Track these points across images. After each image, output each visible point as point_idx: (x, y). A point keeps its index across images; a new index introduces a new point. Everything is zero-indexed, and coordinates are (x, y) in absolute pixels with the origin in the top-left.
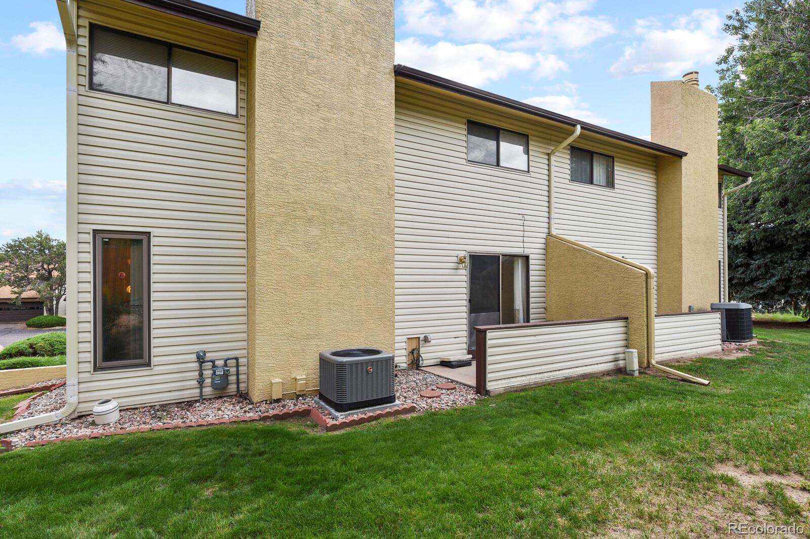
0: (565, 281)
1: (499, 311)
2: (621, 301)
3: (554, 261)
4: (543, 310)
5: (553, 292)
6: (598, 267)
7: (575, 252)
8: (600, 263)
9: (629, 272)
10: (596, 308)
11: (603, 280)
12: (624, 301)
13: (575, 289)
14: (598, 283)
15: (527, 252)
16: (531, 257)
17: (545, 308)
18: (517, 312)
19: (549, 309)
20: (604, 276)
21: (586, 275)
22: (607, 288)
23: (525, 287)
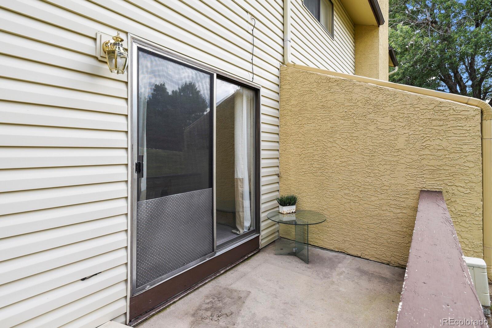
0: (313, 132)
1: (211, 186)
2: (425, 162)
3: (293, 102)
4: (276, 177)
5: (291, 150)
6: (376, 106)
7: (330, 84)
8: (380, 98)
9: (443, 109)
10: (372, 175)
11: (388, 128)
12: (433, 163)
13: (329, 145)
14: (376, 133)
15: (257, 82)
16: (263, 92)
17: (278, 175)
18: (239, 183)
19: (284, 176)
20: (388, 119)
21: (352, 121)
22: (396, 140)
23: (252, 141)
